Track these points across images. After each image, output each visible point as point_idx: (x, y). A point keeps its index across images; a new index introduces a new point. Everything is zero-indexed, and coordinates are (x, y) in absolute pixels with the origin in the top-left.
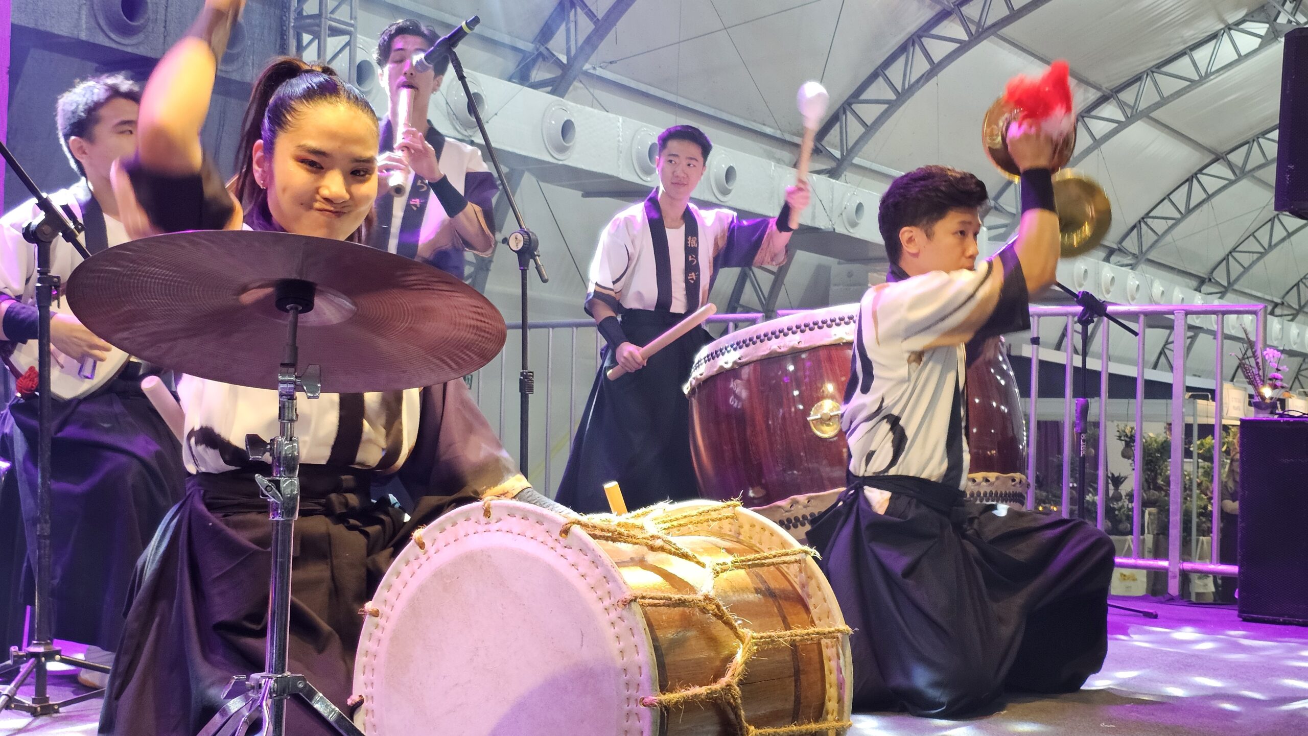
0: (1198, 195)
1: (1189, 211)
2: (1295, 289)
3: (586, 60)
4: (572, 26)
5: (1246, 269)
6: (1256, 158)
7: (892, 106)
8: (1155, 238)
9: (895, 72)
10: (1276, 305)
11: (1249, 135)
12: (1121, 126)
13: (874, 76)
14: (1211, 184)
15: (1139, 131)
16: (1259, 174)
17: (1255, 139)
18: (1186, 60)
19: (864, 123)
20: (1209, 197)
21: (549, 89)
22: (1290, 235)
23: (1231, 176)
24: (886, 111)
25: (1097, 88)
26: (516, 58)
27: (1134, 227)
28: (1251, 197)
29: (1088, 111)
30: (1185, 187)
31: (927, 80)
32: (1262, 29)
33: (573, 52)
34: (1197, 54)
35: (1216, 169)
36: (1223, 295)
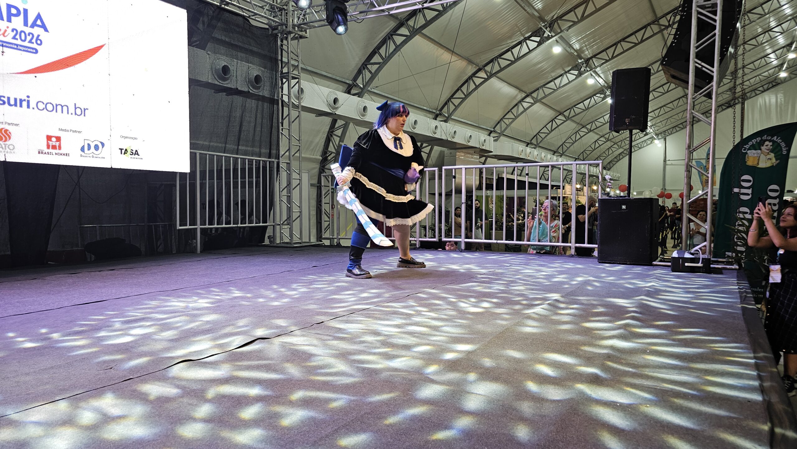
0: (555, 125)
1: (552, 131)
3: (369, 87)
4: (364, 75)
5: (568, 148)
6: (572, 113)
7: (464, 99)
8: (542, 139)
9: (464, 89)
10: (576, 159)
11: (570, 106)
12: (533, 104)
13: (458, 90)
14: (559, 122)
15: (537, 106)
16: (573, 119)
17: (572, 107)
18: (553, 83)
19: (455, 105)
20: (558, 126)
21: (357, 96)
22: (581, 137)
23: (565, 120)
24: (462, 101)
25: (525, 92)
26: (346, 86)
27: (535, 136)
28: (570, 126)
29: (522, 100)
30: (551, 123)
31: (474, 91)
32: (576, 72)
33: (365, 84)
34: (556, 81)
35: (560, 117)
36: (561, 156)
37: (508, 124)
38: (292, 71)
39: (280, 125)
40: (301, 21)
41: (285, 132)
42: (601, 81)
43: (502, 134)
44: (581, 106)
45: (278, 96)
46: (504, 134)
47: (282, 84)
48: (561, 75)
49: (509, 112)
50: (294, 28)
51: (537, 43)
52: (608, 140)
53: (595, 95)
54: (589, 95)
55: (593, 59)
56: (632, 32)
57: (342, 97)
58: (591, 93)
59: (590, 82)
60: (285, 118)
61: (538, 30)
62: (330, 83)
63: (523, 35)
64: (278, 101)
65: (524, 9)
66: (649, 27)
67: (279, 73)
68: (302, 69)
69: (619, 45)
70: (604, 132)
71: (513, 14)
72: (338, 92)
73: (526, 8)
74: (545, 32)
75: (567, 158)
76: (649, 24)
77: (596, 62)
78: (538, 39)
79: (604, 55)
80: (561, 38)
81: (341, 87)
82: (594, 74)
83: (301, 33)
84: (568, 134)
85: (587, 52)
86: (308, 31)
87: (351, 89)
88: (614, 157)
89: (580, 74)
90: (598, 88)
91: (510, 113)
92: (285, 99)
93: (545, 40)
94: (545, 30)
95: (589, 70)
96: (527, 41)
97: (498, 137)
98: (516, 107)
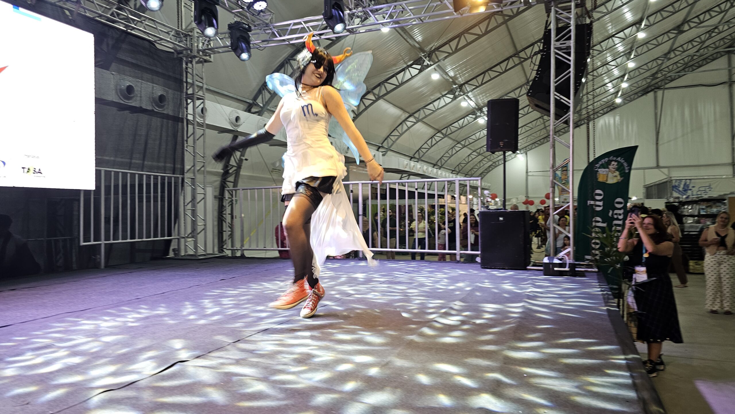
0: (434, 142)
1: (432, 146)
2: (457, 167)
3: (268, 106)
4: (264, 96)
5: (446, 161)
6: (449, 132)
8: (423, 154)
10: (453, 171)
11: (447, 125)
12: (415, 123)
14: (438, 139)
15: (419, 125)
16: (450, 136)
17: (449, 126)
18: (432, 105)
20: (437, 142)
21: (257, 114)
22: (457, 152)
23: (443, 137)
25: (409, 113)
26: (247, 105)
27: (417, 151)
28: (447, 142)
29: (406, 120)
30: (431, 140)
31: (365, 111)
32: (452, 96)
33: (264, 103)
34: (435, 103)
35: (438, 135)
36: (440, 168)
37: (394, 140)
38: (197, 92)
39: (185, 142)
40: (205, 47)
41: (190, 149)
42: (473, 104)
43: (389, 149)
44: (456, 125)
45: (183, 115)
46: (391, 149)
47: (187, 104)
48: (439, 98)
49: (394, 130)
50: (198, 53)
51: (418, 71)
52: (479, 154)
53: (467, 116)
54: (462, 115)
55: (466, 85)
56: (497, 63)
57: (244, 115)
58: (464, 114)
59: (464, 104)
60: (190, 136)
61: (419, 59)
62: (231, 102)
63: (406, 63)
64: (182, 119)
65: (407, 41)
66: (511, 59)
67: (185, 94)
68: (207, 89)
69: (487, 74)
70: (476, 148)
71: (396, 46)
72: (240, 111)
73: (409, 40)
74: (424, 61)
75: (446, 170)
76: (511, 57)
77: (468, 88)
78: (419, 67)
79: (474, 82)
80: (439, 66)
81: (242, 105)
82: (466, 98)
83: (205, 58)
84: (446, 149)
85: (460, 79)
86: (212, 56)
87: (251, 108)
88: (484, 169)
89: (455, 98)
90: (470, 109)
91: (396, 131)
92: (190, 117)
93: (425, 68)
94: (425, 59)
95: (462, 94)
96: (410, 68)
97: (386, 152)
98: (401, 126)
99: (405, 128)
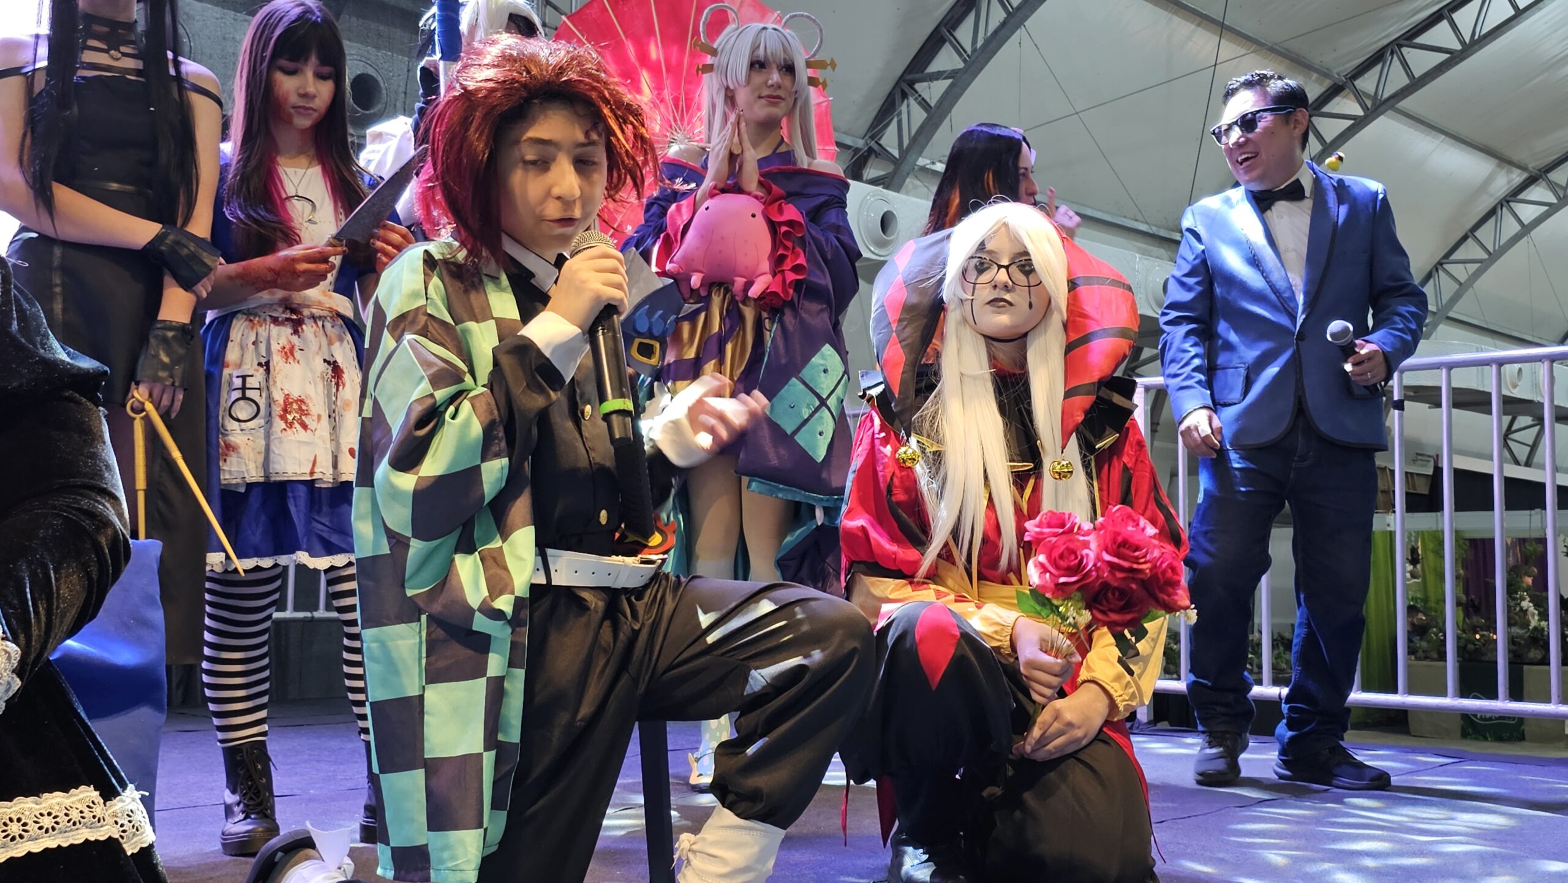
4: (905, 117)
25: (1523, 169)
37: (1463, 281)
98: (1491, 222)
99: (1511, 229)
